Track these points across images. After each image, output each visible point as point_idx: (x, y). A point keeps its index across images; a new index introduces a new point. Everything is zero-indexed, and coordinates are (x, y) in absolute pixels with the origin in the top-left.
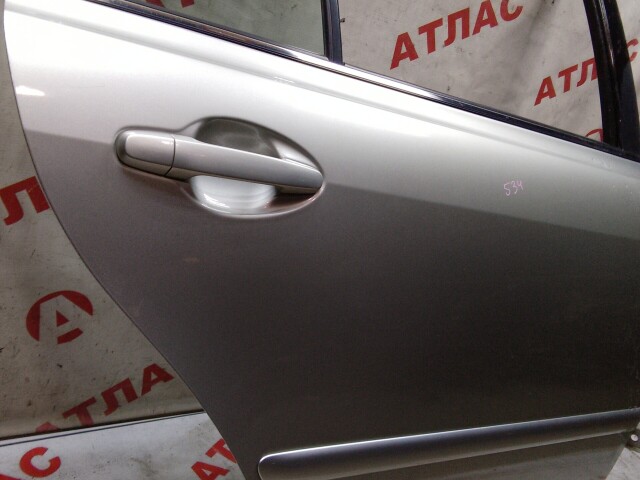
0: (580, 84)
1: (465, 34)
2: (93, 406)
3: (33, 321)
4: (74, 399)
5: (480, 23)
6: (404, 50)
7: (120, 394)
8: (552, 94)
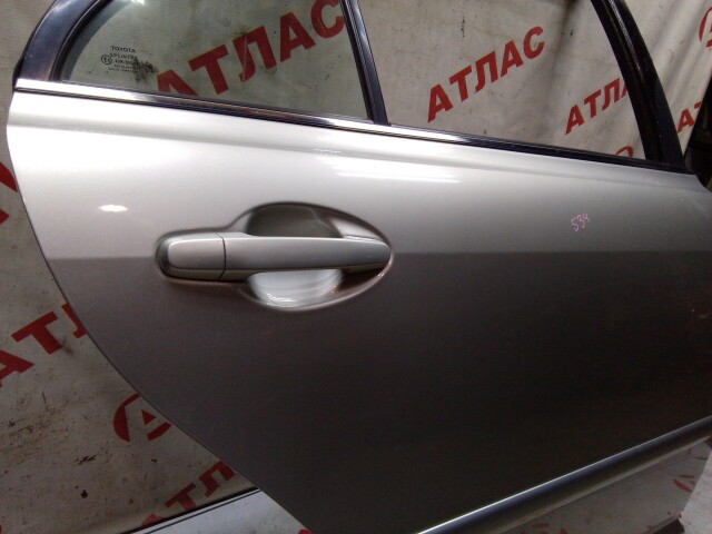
0: (604, 107)
1: (494, 77)
2: (194, 490)
3: (121, 424)
4: (174, 488)
5: (507, 64)
6: (438, 102)
7: (217, 475)
8: (580, 121)
